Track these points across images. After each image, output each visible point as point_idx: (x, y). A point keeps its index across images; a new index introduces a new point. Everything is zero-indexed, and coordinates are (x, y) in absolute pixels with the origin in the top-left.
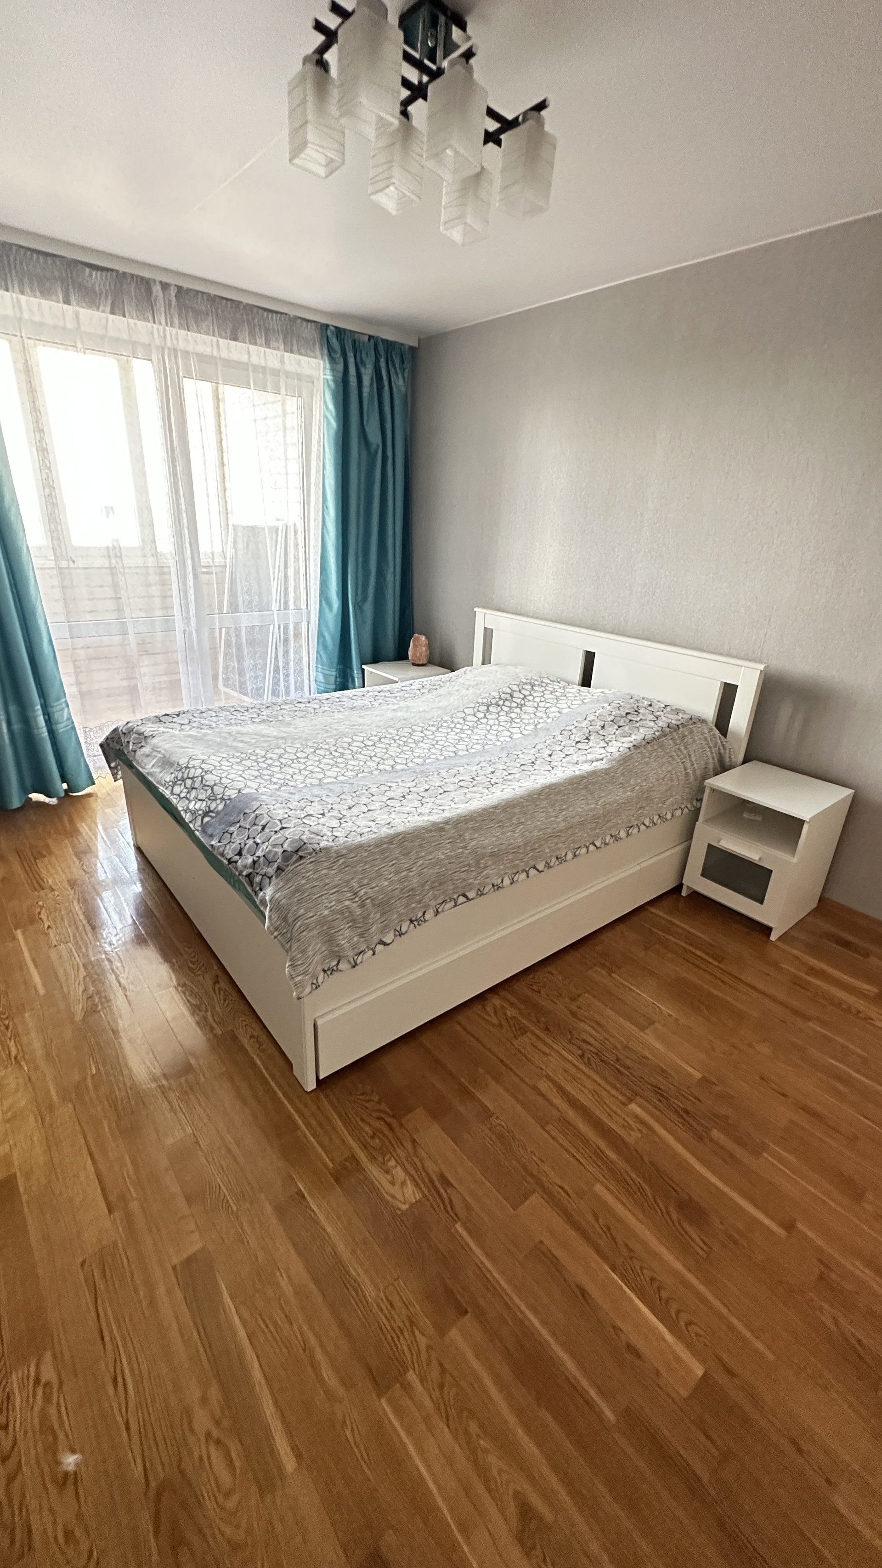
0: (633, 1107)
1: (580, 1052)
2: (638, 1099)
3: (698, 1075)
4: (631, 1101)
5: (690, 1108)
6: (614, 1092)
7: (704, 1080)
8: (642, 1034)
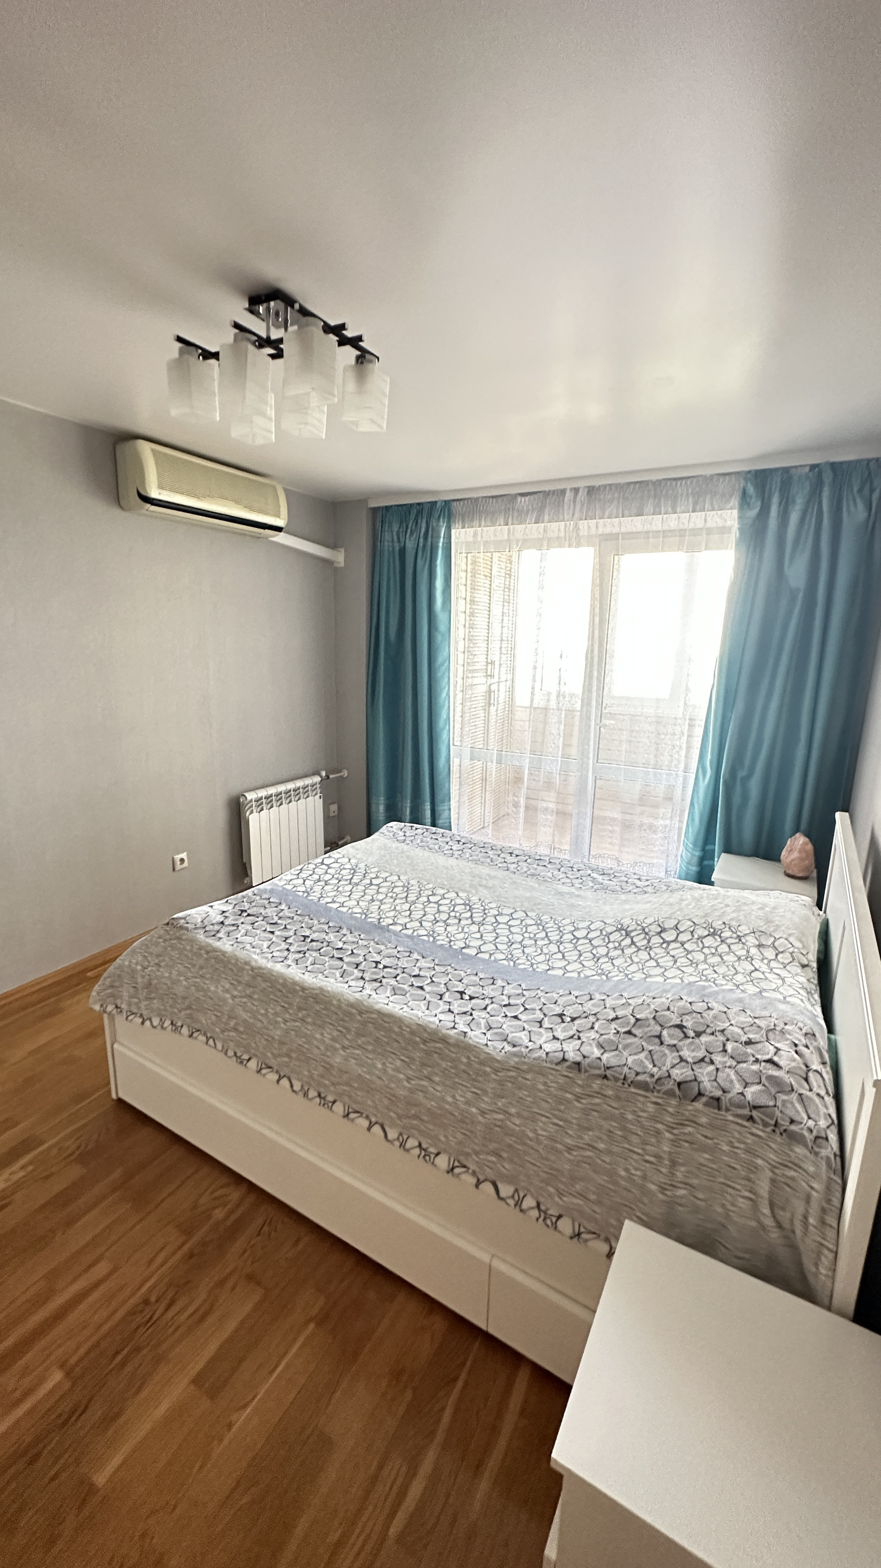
0: (57, 1376)
1: (153, 1299)
2: (68, 1385)
3: (100, 1479)
4: (68, 1374)
5: (39, 1464)
6: (82, 1351)
7: (92, 1489)
8: (186, 1381)
